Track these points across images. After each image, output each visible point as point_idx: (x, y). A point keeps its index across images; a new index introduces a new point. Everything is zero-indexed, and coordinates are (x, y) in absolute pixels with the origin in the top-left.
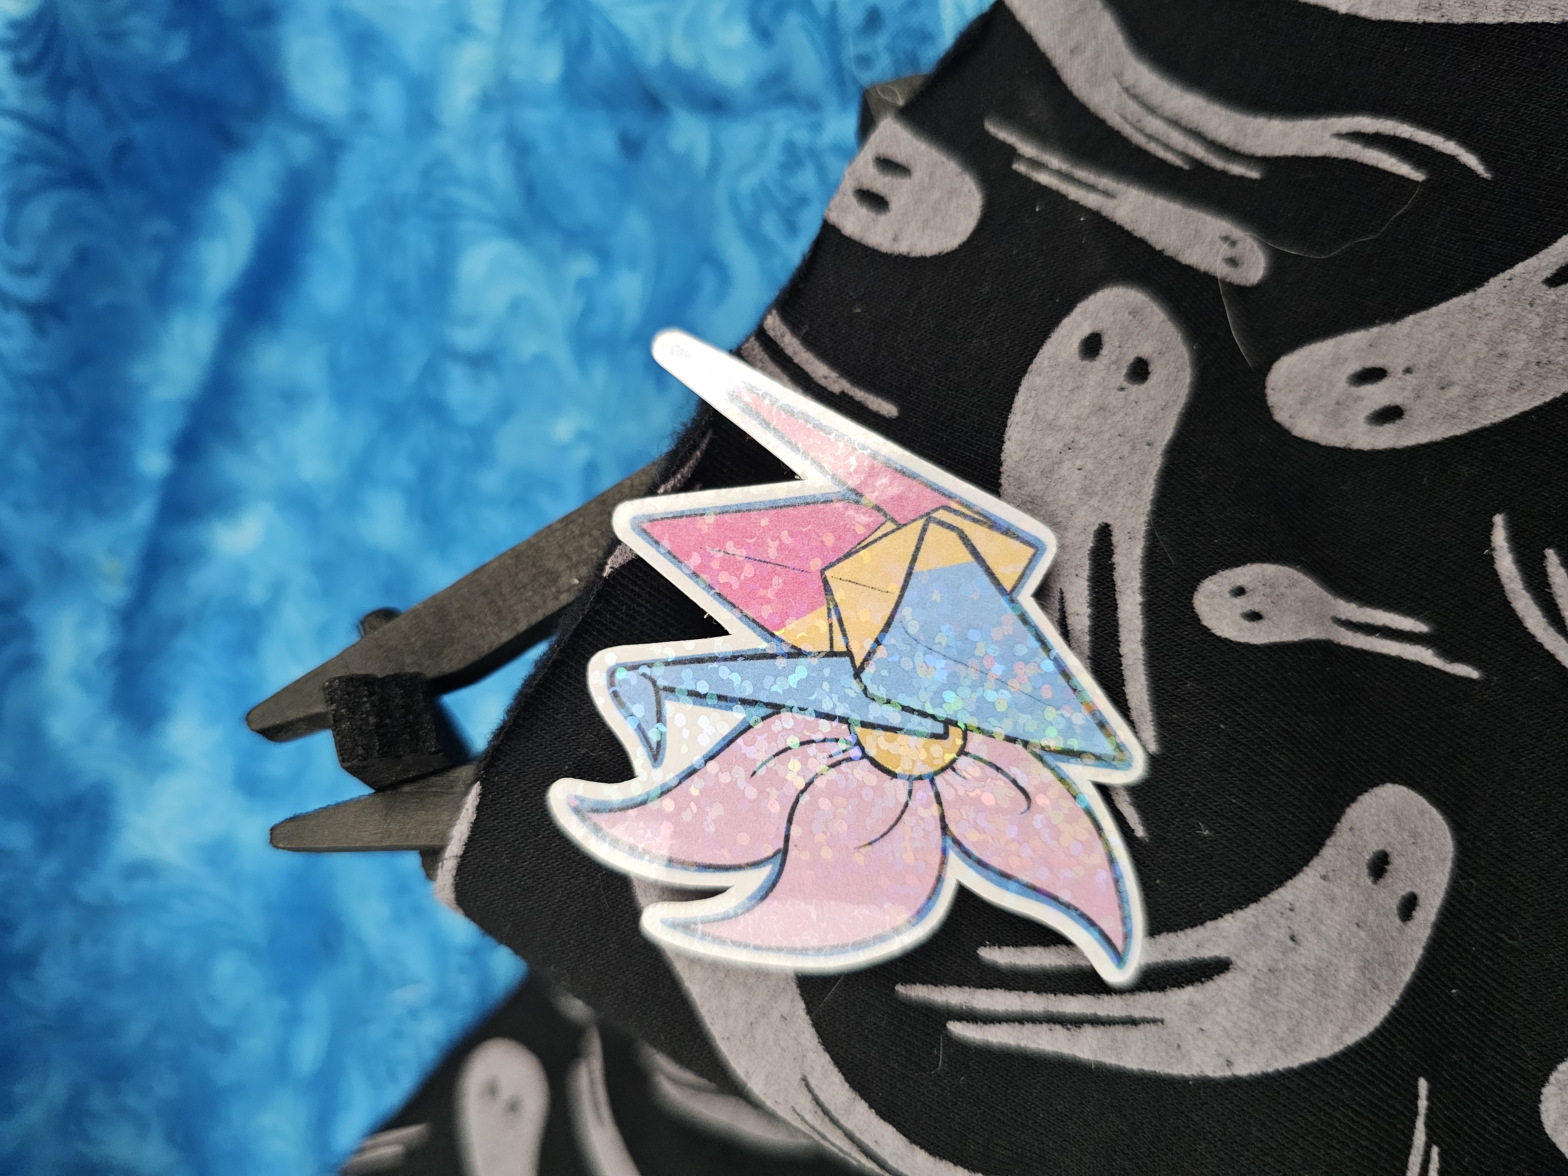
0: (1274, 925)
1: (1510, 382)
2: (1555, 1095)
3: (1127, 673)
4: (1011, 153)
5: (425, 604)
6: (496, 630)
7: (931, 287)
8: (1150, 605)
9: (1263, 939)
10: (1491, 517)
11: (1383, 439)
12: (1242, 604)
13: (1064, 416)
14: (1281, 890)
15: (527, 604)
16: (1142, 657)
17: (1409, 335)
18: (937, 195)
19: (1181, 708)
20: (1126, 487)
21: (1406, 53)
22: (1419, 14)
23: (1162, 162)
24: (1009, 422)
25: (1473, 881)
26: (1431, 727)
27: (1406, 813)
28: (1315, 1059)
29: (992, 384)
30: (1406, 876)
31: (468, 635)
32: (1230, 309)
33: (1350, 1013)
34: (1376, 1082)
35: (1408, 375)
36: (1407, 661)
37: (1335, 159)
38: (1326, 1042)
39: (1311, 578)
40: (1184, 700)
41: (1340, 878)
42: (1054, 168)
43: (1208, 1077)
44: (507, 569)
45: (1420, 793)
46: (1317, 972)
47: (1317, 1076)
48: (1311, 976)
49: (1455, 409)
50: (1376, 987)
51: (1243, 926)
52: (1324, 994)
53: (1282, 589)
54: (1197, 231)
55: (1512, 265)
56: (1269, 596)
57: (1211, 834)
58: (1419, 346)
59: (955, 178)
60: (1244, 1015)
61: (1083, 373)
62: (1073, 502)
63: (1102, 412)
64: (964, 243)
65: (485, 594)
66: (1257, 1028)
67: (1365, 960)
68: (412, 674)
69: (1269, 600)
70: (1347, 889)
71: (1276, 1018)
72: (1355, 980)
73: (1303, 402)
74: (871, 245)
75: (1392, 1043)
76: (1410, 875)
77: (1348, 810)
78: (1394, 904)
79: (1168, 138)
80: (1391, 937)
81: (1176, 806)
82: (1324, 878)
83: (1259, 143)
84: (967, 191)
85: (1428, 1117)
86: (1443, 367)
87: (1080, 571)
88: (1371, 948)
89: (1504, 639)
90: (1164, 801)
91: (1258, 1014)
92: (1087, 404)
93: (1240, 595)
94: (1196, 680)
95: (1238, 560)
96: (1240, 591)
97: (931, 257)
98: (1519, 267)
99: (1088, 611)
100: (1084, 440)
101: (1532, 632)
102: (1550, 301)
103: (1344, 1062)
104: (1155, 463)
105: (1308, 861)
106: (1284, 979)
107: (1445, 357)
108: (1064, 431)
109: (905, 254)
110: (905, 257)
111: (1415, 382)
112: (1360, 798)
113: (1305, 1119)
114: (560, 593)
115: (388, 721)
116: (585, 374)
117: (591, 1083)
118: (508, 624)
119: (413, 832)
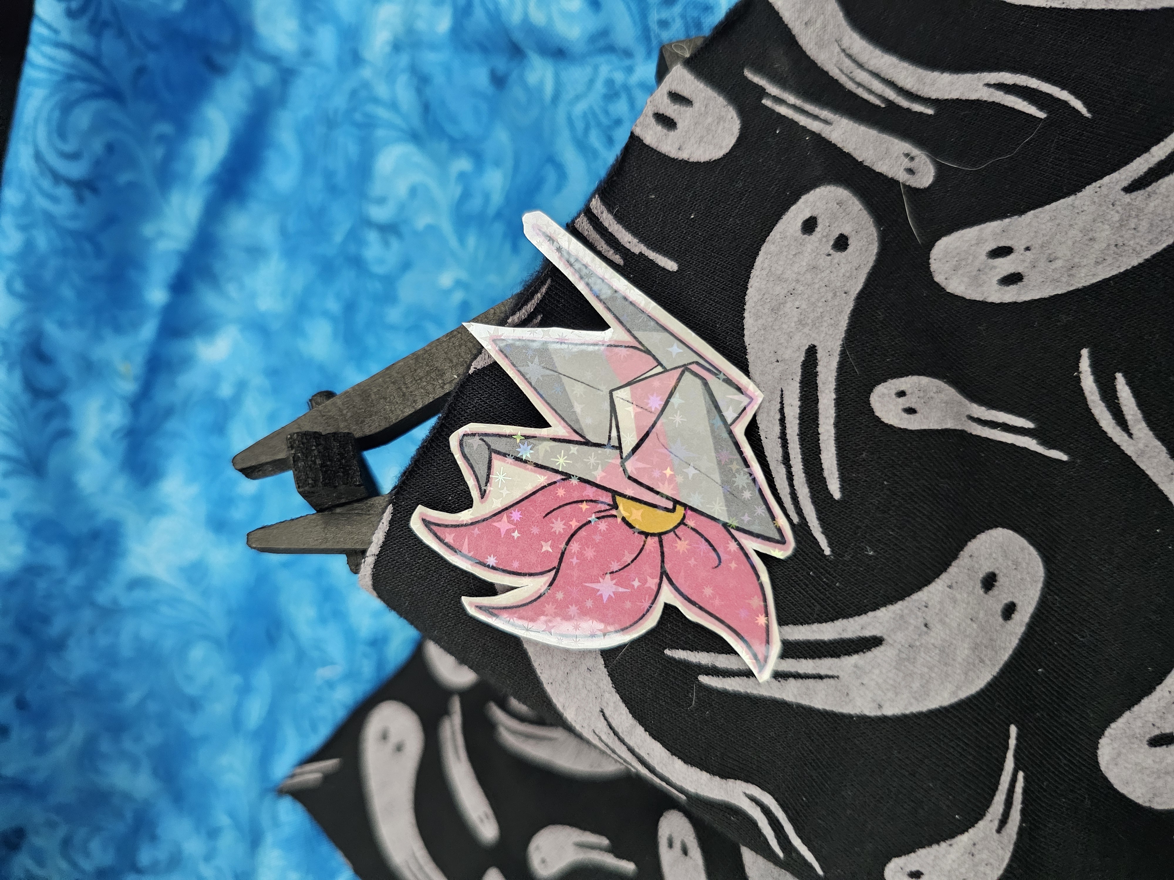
0: (913, 616)
1: (1096, 258)
2: (1108, 744)
3: (822, 446)
4: (762, 92)
5: (353, 388)
6: (401, 407)
7: (703, 182)
10: (1080, 350)
11: (1009, 295)
12: (903, 403)
13: (789, 272)
15: (422, 390)
16: (833, 435)
18: (710, 120)
21: (1038, 28)
23: (866, 102)
24: (752, 275)
27: (1011, 548)
29: (742, 249)
31: (382, 410)
32: (908, 204)
33: (963, 677)
34: (980, 724)
36: (1019, 447)
37: (985, 101)
38: (946, 695)
40: (861, 465)
41: (961, 588)
42: (790, 103)
43: (866, 715)
44: (409, 367)
45: (1023, 536)
47: (940, 718)
48: (937, 651)
49: (1058, 276)
50: (982, 661)
51: (893, 616)
52: (946, 664)
53: (932, 394)
54: (887, 149)
55: (1101, 177)
56: (923, 398)
57: (875, 554)
60: (891, 675)
62: (792, 330)
63: (814, 270)
64: (727, 154)
65: (393, 383)
68: (344, 433)
70: (965, 596)
74: (663, 152)
76: (1011, 589)
77: (969, 543)
78: (999, 608)
82: (950, 587)
83: (934, 89)
85: (1016, 751)
86: (1051, 247)
88: (981, 635)
89: (1086, 434)
91: (901, 674)
93: (902, 396)
96: (901, 394)
98: (1107, 179)
99: (799, 403)
100: (802, 288)
102: (1126, 203)
103: (957, 710)
105: (939, 575)
106: (919, 652)
108: (788, 282)
109: (686, 159)
111: (1032, 257)
112: (978, 536)
114: (445, 384)
115: (328, 463)
116: (462, 240)
117: (453, 733)
118: (409, 403)
119: (342, 539)
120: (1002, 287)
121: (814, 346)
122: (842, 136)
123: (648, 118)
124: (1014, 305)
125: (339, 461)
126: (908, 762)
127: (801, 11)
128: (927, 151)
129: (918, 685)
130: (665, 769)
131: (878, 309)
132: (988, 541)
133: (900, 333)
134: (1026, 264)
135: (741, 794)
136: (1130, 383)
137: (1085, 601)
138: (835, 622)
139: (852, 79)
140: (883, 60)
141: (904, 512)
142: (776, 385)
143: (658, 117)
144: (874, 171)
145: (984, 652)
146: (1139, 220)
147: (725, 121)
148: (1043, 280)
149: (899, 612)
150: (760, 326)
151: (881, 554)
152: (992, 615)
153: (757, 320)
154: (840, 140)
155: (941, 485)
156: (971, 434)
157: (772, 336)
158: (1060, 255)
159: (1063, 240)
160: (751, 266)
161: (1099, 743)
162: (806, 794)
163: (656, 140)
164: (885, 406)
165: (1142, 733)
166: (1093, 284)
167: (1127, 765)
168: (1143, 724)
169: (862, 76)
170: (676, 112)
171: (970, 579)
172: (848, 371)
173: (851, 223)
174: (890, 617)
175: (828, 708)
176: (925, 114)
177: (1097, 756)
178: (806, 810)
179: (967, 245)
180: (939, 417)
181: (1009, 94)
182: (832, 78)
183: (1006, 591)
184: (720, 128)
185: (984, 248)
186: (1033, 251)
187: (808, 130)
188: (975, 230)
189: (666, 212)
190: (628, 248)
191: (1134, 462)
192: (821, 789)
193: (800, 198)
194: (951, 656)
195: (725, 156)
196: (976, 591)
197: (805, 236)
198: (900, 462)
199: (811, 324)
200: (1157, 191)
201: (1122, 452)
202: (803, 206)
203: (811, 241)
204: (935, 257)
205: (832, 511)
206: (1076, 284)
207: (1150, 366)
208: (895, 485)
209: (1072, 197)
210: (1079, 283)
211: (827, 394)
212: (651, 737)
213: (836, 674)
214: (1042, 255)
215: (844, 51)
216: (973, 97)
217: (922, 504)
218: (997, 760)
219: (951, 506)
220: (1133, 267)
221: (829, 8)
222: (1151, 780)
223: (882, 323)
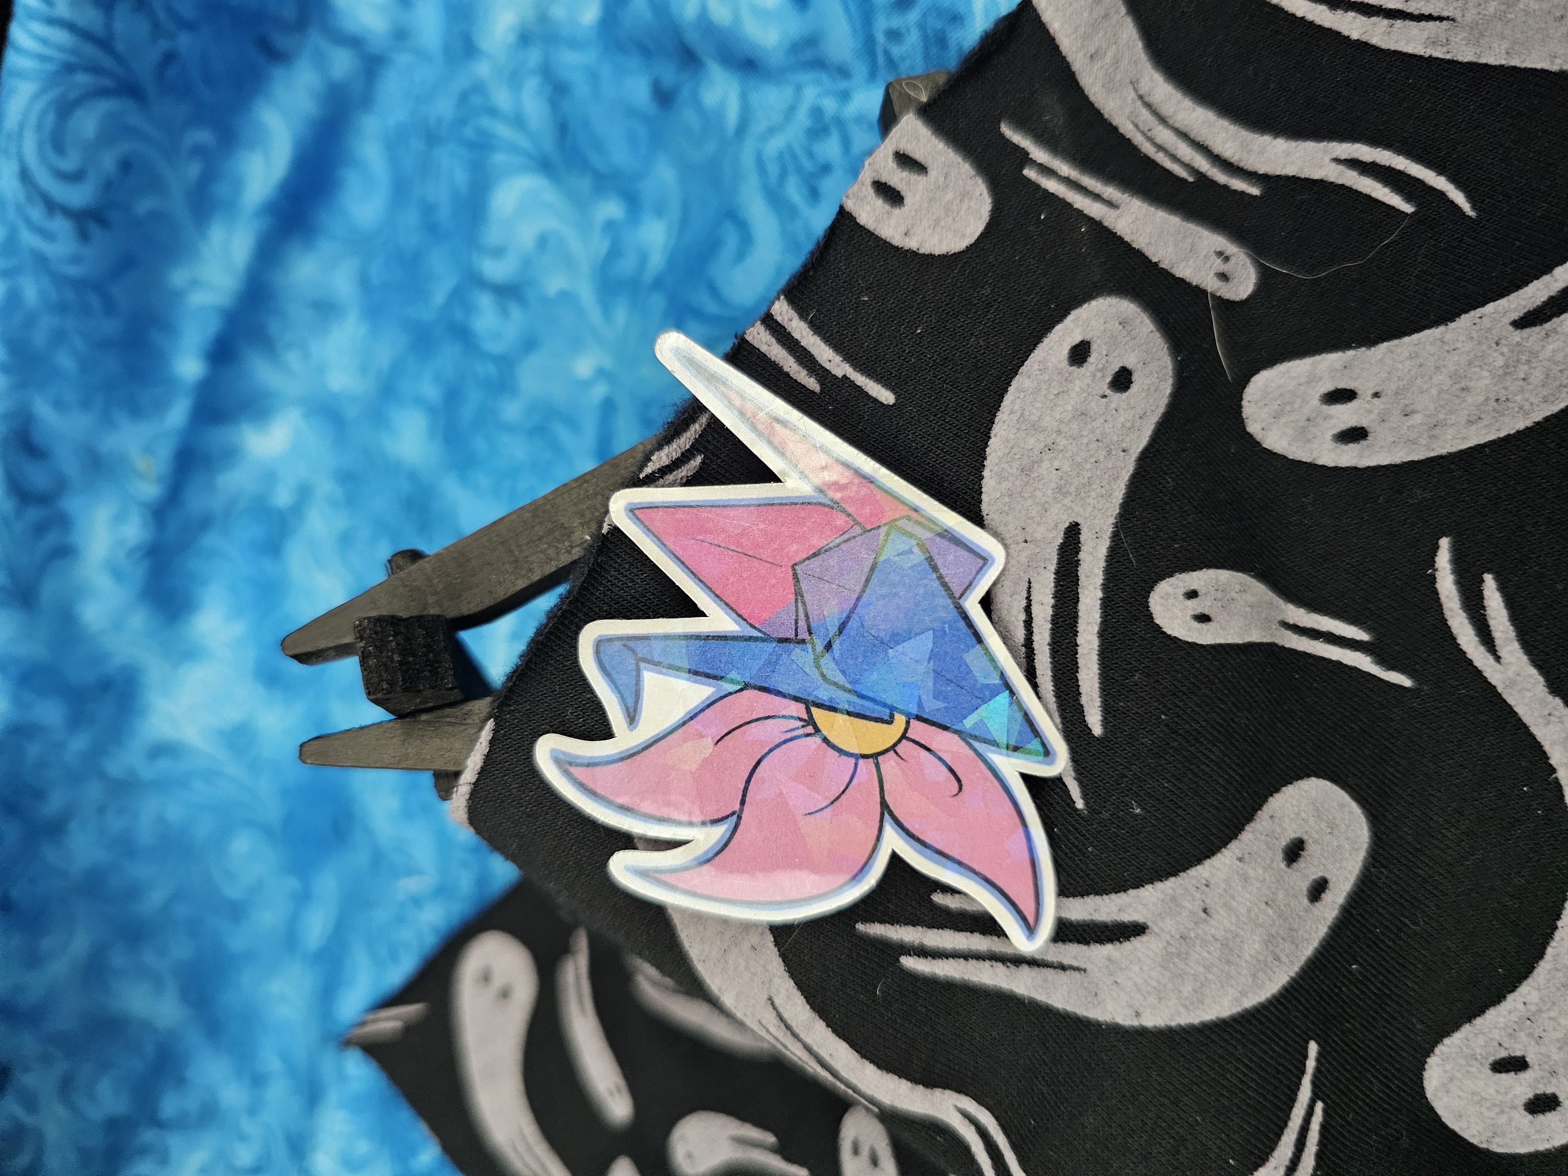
1: (1468, 415)
2: (1438, 1065)
3: (1081, 662)
4: (1024, 158)
9: (1178, 909)
13: (1048, 418)
14: (1199, 868)
15: (542, 556)
16: (1097, 648)
17: (1381, 360)
18: (950, 196)
19: (1128, 697)
20: (1098, 491)
21: (1410, 84)
22: (1426, 48)
24: (997, 420)
25: (1384, 870)
27: (1326, 806)
28: (1214, 1018)
30: (1319, 862)
31: (486, 581)
32: (1217, 323)
33: (1250, 980)
35: (1376, 399)
36: (1346, 666)
37: (1332, 183)
38: (1226, 1003)
40: (1132, 690)
41: (1255, 862)
42: (1063, 174)
44: (525, 522)
45: (1343, 788)
50: (1277, 958)
51: (1162, 896)
53: (1233, 594)
54: (1193, 245)
55: (1483, 304)
56: (1220, 600)
58: (1389, 373)
60: (1154, 974)
61: (1069, 379)
62: (1047, 500)
63: (1083, 417)
64: (971, 245)
65: (503, 543)
66: (1165, 986)
68: (433, 615)
69: (1220, 604)
70: (1261, 871)
71: (1183, 979)
74: (883, 237)
75: (1287, 1008)
76: (1324, 861)
77: (1271, 799)
78: (1304, 886)
80: (1298, 915)
82: (1240, 859)
83: (1262, 160)
86: (1409, 395)
87: (1048, 564)
88: (1277, 924)
89: (1437, 652)
92: (1070, 408)
93: (1192, 598)
94: (1144, 672)
95: (1195, 565)
96: (1192, 594)
97: (939, 255)
98: (1490, 307)
99: (1052, 601)
100: (1064, 442)
101: (1464, 649)
104: (1128, 468)
105: (1227, 844)
106: (1194, 946)
108: (1046, 432)
109: (915, 249)
111: (1382, 406)
112: (1284, 789)
113: (1200, 1068)
114: (573, 547)
115: (411, 659)
116: (607, 314)
117: (578, 977)
118: (523, 572)
119: (428, 757)
120: (1339, 445)
121: (1077, 524)
122: (1132, 226)
125: (425, 655)
126: (1170, 1088)
127: (1086, 37)
128: (1248, 248)
129: (1190, 989)
130: (852, 1074)
131: (1166, 474)
132: (1296, 797)
133: (1195, 507)
135: (951, 1107)
136: (1502, 588)
137: (1420, 876)
138: (1085, 897)
139: (1151, 140)
140: (1195, 114)
141: (1184, 757)
142: (1022, 574)
144: (1173, 276)
146: (1531, 368)
147: (971, 199)
148: (1391, 439)
149: (1170, 891)
150: (1004, 491)
151: (1150, 812)
153: (1000, 483)
155: (1237, 720)
156: (1283, 647)
157: (1020, 506)
159: (1426, 387)
160: (997, 406)
161: (1426, 1062)
163: (874, 218)
164: (1169, 610)
165: (1484, 1053)
166: (1461, 451)
167: (1460, 1093)
168: (1486, 1042)
169: (1165, 136)
170: (903, 182)
171: (1269, 848)
172: (1121, 560)
175: (1070, 1008)
176: (1248, 194)
178: (1033, 1137)
180: (1241, 628)
181: (1365, 176)
182: (1122, 136)
183: (1317, 863)
184: (965, 207)
186: (1384, 399)
187: (1085, 215)
189: (884, 321)
191: (1500, 694)
192: (1055, 1112)
193: (1069, 313)
195: (969, 248)
196: (1275, 865)
197: (1073, 368)
199: (1074, 494)
200: (1559, 329)
201: (1485, 680)
202: (1072, 326)
206: (1438, 449)
207: (1531, 568)
208: (1176, 719)
209: (1442, 328)
211: (1090, 591)
212: (834, 1035)
213: (1083, 966)
214: (1395, 405)
215: (1141, 97)
216: (1316, 174)
217: (1209, 746)
218: (1289, 1088)
219: (1249, 748)
220: (1518, 432)
221: (1125, 36)
222: (1492, 1114)
223: (1172, 494)
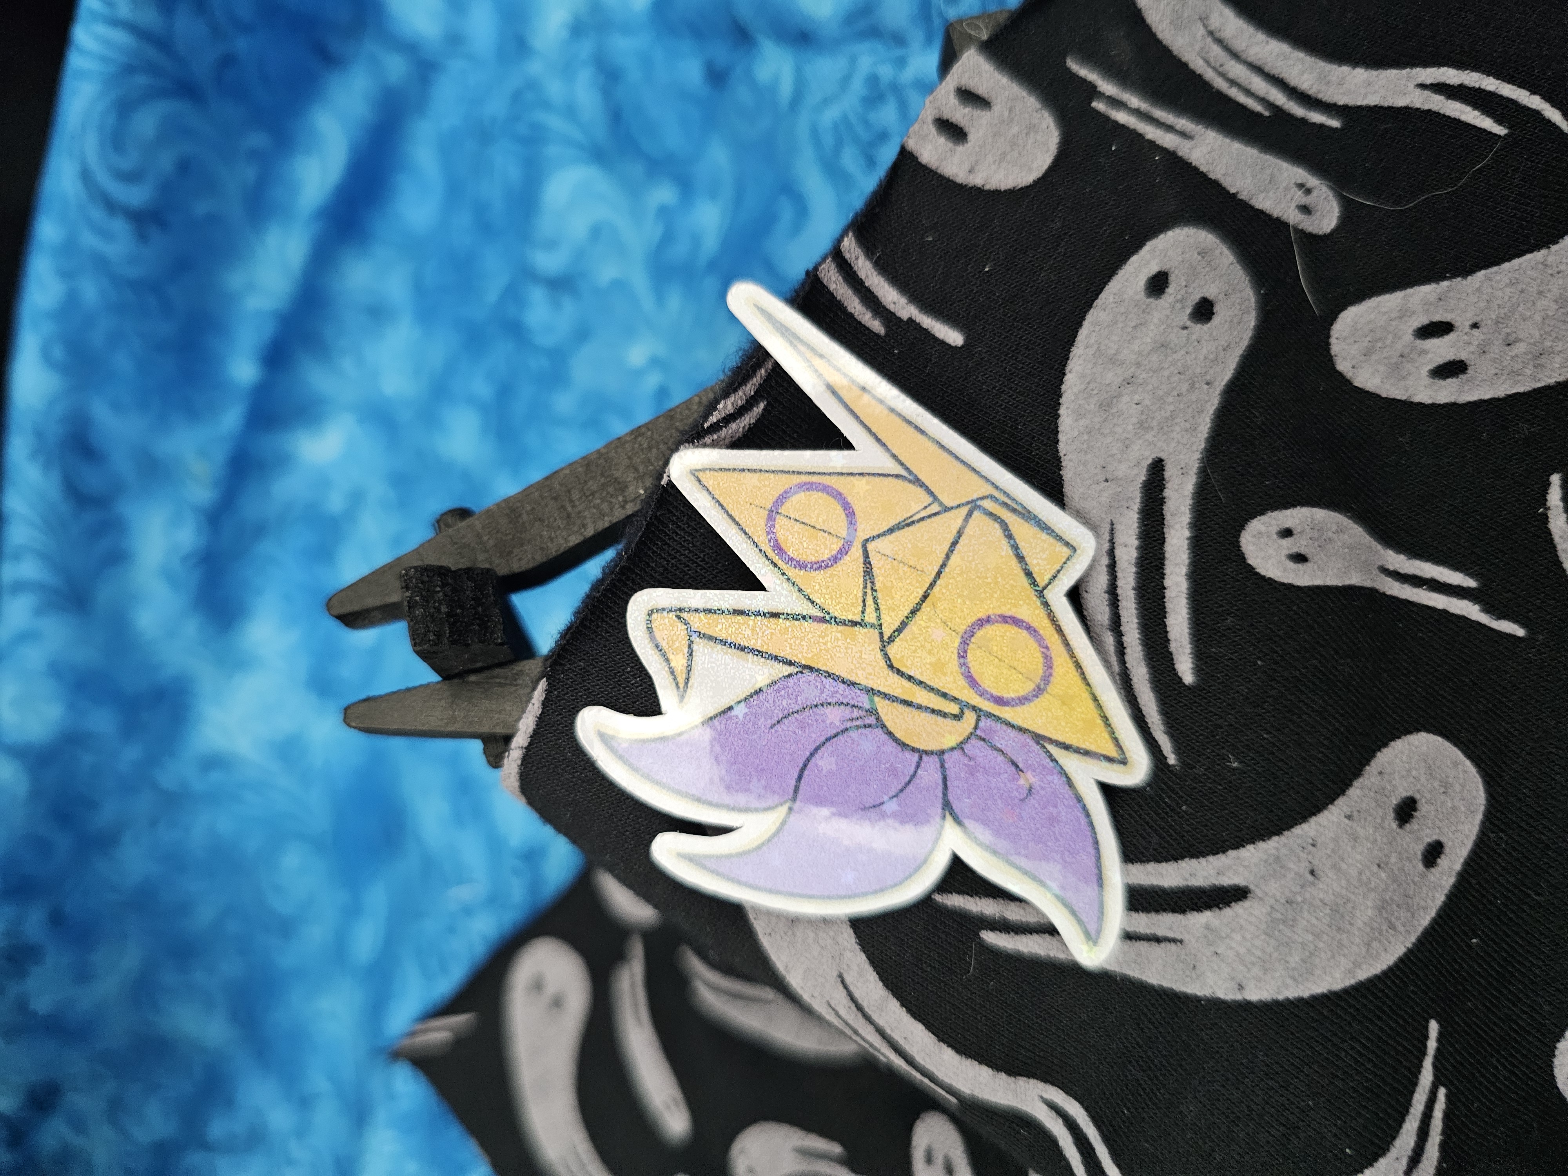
3: (1169, 606)
4: (1092, 91)
5: (499, 505)
6: (565, 533)
8: (1198, 541)
9: (1283, 871)
10: (1549, 476)
11: (1445, 393)
12: (1288, 545)
14: (1305, 826)
15: (595, 510)
16: (1185, 591)
17: (1478, 289)
18: (1015, 130)
19: (1220, 643)
20: (1182, 425)
23: (1243, 108)
24: (1071, 355)
26: (1471, 681)
28: (1325, 991)
29: (1057, 318)
31: (538, 537)
32: (1301, 258)
33: (1364, 950)
35: (1475, 330)
36: (1453, 615)
37: (1418, 109)
38: (1337, 975)
39: (1361, 526)
40: (1224, 635)
41: (1365, 819)
42: (1133, 106)
43: (1220, 998)
44: (577, 477)
45: (1456, 745)
46: (1334, 907)
48: (1328, 911)
50: (1392, 927)
51: (1265, 857)
53: (1330, 534)
54: (1272, 176)
56: (1317, 540)
59: (1035, 114)
60: (1258, 943)
63: (1163, 349)
64: (1039, 179)
65: (555, 499)
67: (1384, 901)
68: (482, 569)
69: (1316, 544)
72: (1371, 919)
73: (1368, 353)
74: (947, 175)
76: (1438, 822)
77: (1379, 754)
78: (1419, 849)
79: (1250, 83)
80: (1413, 881)
81: (1208, 738)
82: (1349, 817)
83: (1341, 91)
84: (1044, 126)
87: (1131, 503)
90: (1197, 732)
91: (1273, 942)
92: (1149, 340)
93: (1287, 537)
95: (1288, 503)
96: (1287, 533)
97: (1005, 191)
99: (1136, 543)
100: (1144, 375)
104: (1213, 402)
105: (1334, 800)
106: (1301, 911)
107: (1514, 314)
108: (1124, 366)
109: (980, 186)
110: (979, 188)
111: (1482, 337)
112: (1392, 744)
113: (1312, 1047)
114: (626, 502)
115: (458, 611)
116: (661, 301)
118: (576, 529)
119: (476, 719)
120: (1436, 381)
121: (1160, 461)
122: (1207, 156)
123: (925, 127)
124: (1452, 407)
125: (474, 608)
126: (1279, 1070)
128: (1330, 181)
129: (1297, 959)
133: (1285, 443)
134: (1472, 348)
137: (1543, 842)
138: (1180, 862)
139: (1223, 75)
142: (1104, 516)
143: (940, 125)
144: (1252, 208)
145: (1396, 913)
147: (1036, 132)
149: (1274, 851)
150: (1082, 429)
151: (1249, 766)
152: (1408, 859)
153: (1077, 420)
154: (1203, 161)
155: (1339, 668)
156: (1384, 594)
158: (1521, 336)
161: (1556, 1048)
162: (1129, 1105)
169: (1237, 71)
170: (966, 118)
173: (1217, 282)
174: (1261, 860)
175: (1166, 984)
177: (1552, 1067)
179: (1384, 318)
181: (1452, 99)
182: (1193, 72)
183: (1430, 825)
184: (1030, 141)
185: (1409, 324)
186: (1483, 329)
188: (1399, 295)
190: (893, 310)
192: (1151, 1099)
193: (1145, 245)
194: (1347, 918)
195: (1037, 182)
197: (1151, 300)
198: (1281, 633)
199: (1156, 430)
202: (1148, 256)
203: (1159, 308)
204: (1336, 336)
205: (1180, 702)
208: (1274, 667)
209: (1544, 252)
210: (1550, 377)
213: (1178, 937)
214: (1496, 335)
215: (1211, 33)
216: (1400, 102)
218: (1409, 1069)
